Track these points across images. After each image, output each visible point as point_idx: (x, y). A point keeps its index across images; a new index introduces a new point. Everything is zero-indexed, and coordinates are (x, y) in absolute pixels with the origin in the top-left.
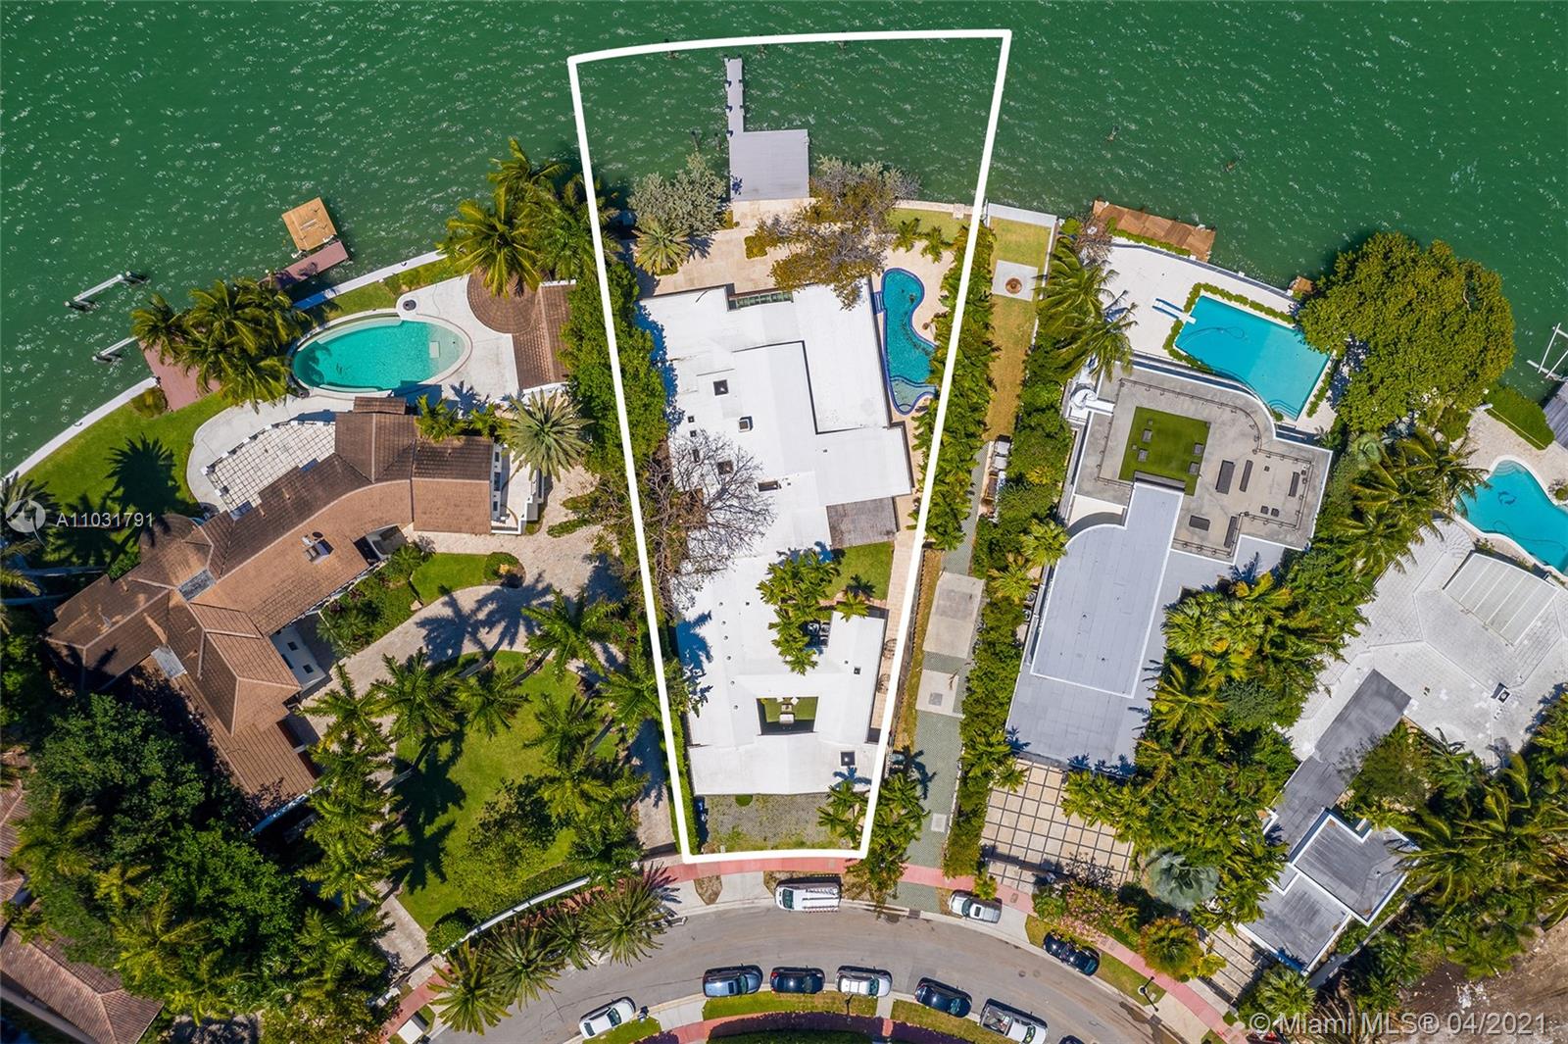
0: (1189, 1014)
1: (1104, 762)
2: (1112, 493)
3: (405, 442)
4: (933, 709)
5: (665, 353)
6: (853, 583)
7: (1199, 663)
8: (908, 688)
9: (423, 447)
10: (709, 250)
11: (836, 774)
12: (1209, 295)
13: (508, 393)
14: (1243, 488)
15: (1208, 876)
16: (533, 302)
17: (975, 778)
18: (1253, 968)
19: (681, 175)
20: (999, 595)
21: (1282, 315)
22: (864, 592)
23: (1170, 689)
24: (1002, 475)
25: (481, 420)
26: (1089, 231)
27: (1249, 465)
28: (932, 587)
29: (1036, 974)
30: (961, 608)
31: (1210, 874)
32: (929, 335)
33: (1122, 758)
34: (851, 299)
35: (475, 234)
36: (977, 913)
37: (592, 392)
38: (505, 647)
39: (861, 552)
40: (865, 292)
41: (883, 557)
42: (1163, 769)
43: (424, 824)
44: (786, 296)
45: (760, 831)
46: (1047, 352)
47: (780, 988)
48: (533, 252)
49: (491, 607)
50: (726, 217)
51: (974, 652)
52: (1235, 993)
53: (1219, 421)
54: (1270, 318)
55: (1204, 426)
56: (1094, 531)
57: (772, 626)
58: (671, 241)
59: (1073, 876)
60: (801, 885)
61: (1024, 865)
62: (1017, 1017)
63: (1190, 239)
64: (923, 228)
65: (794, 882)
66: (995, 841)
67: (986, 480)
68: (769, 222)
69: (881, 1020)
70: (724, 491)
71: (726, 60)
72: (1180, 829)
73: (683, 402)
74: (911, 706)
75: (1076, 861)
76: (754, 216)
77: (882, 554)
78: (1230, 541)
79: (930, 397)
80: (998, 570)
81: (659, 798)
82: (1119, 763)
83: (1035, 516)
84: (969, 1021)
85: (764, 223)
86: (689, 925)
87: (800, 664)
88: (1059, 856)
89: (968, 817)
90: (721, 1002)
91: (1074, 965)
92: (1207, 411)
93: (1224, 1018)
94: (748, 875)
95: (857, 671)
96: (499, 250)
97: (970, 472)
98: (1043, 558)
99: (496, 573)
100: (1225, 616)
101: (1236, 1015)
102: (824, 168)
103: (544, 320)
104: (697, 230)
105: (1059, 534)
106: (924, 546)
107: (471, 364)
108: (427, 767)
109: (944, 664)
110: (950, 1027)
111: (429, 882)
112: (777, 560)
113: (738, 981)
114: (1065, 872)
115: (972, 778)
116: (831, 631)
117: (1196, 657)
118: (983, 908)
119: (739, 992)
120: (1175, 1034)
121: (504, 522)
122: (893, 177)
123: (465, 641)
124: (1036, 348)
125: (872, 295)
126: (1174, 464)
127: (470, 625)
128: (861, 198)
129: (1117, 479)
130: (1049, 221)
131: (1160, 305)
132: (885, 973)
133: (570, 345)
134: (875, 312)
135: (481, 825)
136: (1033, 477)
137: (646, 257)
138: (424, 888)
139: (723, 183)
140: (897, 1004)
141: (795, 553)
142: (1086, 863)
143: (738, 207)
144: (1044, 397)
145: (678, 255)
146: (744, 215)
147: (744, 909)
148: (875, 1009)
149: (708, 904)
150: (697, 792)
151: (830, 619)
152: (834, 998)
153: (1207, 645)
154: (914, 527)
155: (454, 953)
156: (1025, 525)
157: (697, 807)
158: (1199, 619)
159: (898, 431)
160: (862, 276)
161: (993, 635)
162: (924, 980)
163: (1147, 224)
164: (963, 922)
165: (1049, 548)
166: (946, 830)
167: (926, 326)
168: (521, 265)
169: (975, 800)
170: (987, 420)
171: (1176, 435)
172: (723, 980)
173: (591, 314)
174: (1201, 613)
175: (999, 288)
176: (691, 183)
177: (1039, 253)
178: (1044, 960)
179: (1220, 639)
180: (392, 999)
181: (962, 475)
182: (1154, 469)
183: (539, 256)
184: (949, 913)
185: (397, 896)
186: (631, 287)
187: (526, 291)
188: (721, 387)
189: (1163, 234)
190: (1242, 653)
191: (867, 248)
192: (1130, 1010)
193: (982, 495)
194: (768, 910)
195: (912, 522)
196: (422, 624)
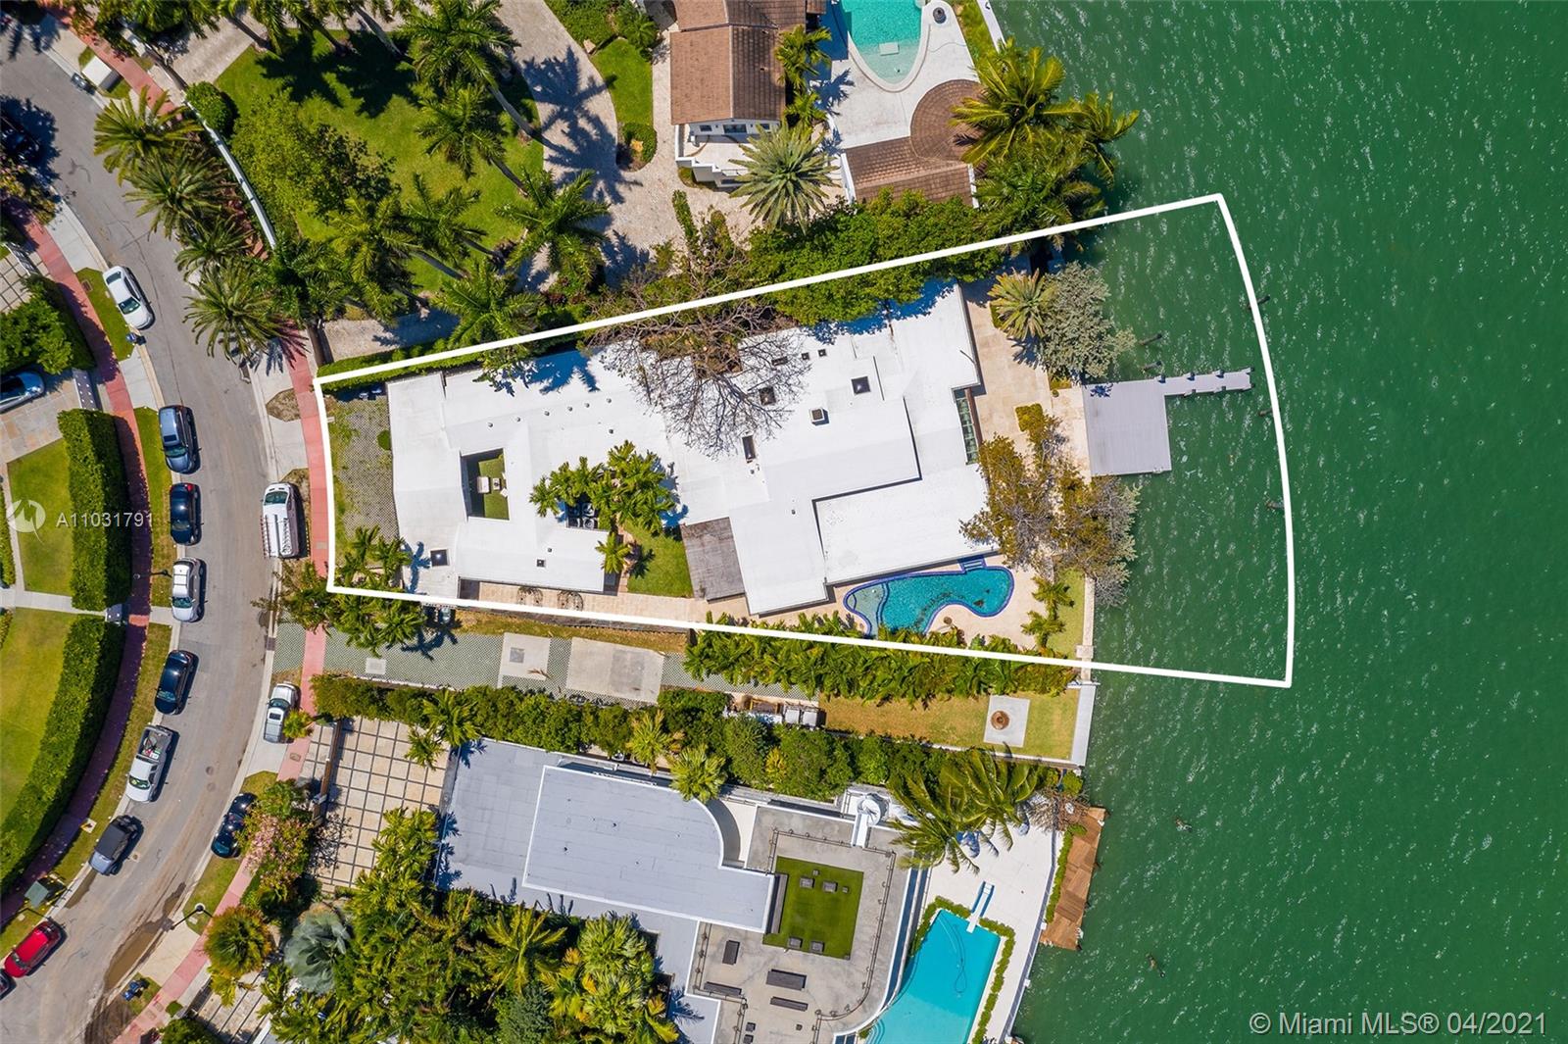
0: (177, 963)
1: (452, 853)
2: (761, 849)
3: (774, 16)
4: (506, 653)
5: (898, 318)
6: (645, 552)
7: (569, 960)
8: (527, 624)
9: (769, 37)
10: (1023, 363)
11: (421, 546)
12: (1002, 946)
13: (842, 137)
14: (776, 1001)
15: (325, 982)
16: (949, 157)
17: (420, 706)
18: (233, 1033)
19: (1107, 324)
20: (635, 724)
21: (982, 1031)
22: (635, 567)
23: (535, 929)
24: (777, 719)
25: (805, 104)
26: (1068, 805)
27: (803, 1007)
28: (646, 644)
29: (211, 787)
30: (625, 680)
31: (326, 984)
32: (937, 625)
33: (458, 874)
34: (973, 532)
35: (1023, 79)
36: (273, 716)
37: (841, 231)
38: (547, 152)
39: (681, 560)
40: (983, 548)
41: (677, 586)
42: (438, 925)
43: (338, 72)
44: (974, 456)
45: (353, 461)
46: (922, 763)
47: (177, 493)
48: (1006, 151)
49: (593, 132)
50: (1064, 381)
51: (574, 696)
52: (203, 1013)
53: (852, 970)
54: (978, 1018)
55: (845, 953)
56: (715, 831)
57: (583, 461)
58: (1029, 315)
59: (325, 823)
60: (293, 512)
61: (333, 767)
62: (159, 768)
63: (1065, 921)
64: (1063, 612)
65: (298, 504)
66: (359, 732)
67: (773, 700)
68: (1058, 431)
69: (147, 612)
70: (742, 397)
71: (1249, 370)
72: (374, 948)
73: (844, 341)
74: (508, 627)
75: (342, 825)
76: (1066, 413)
77: (680, 585)
78: (713, 988)
79: (866, 631)
80: (664, 722)
81: (385, 342)
82: (452, 871)
83: (729, 761)
84: (153, 713)
85: (1058, 425)
86: (241, 386)
87: (542, 496)
88: (346, 806)
89: (378, 699)
90: (155, 427)
91: (223, 830)
92: (863, 954)
93: (175, 1002)
94: (302, 451)
95: (541, 563)
96: (1007, 110)
97: (778, 680)
98: (678, 775)
99: (630, 136)
100: (624, 988)
101: (176, 1017)
102: (1127, 493)
103: (929, 172)
104: (1045, 347)
105: (709, 790)
106: (692, 631)
107: (875, 93)
108: (404, 71)
109: (559, 662)
110: (144, 691)
111: (271, 81)
112: (664, 463)
113: (179, 446)
114: (328, 814)
115: (421, 704)
116: (589, 531)
117: (576, 956)
118: (279, 722)
119: (167, 448)
120: (153, 947)
121: (689, 141)
122: (1121, 573)
123: (551, 106)
124: (927, 750)
125: (981, 556)
126: (799, 920)
127: (570, 111)
128: (1092, 537)
129: (778, 854)
130: (1078, 757)
131: (987, 891)
132: (200, 614)
133: (899, 203)
134: (961, 561)
135: (341, 138)
136: (774, 756)
137: (1009, 287)
138: (264, 76)
139: (1101, 374)
140: (166, 630)
141: (673, 484)
142: (341, 837)
143: (1076, 395)
144: (869, 764)
145: (1013, 325)
146: (1067, 402)
147: (264, 448)
148: (160, 604)
149: (267, 406)
150: (391, 386)
151: (602, 528)
152: (168, 557)
153: (590, 968)
154: (709, 621)
155: (189, 115)
156: (719, 749)
157: (374, 388)
158: (620, 956)
159: (822, 595)
160: (1002, 544)
161: (589, 719)
162: (195, 660)
163: (1080, 871)
164: (264, 699)
165: (691, 780)
166: (367, 675)
167: (948, 621)
168: (991, 138)
169: (397, 708)
170: (841, 698)
171: (833, 921)
172: (179, 429)
173: (936, 225)
174: (628, 959)
175: (997, 703)
176: (1100, 337)
177: (1040, 747)
178: (228, 795)
179: (597, 983)
180: (132, 46)
181: (772, 672)
182: (791, 897)
183: (1001, 159)
184: (273, 685)
185: (252, 46)
186: (973, 272)
187: (962, 148)
188: (861, 385)
189: (1070, 889)
190: (582, 1009)
191: (1036, 547)
192: (177, 895)
193: (755, 696)
194: (265, 476)
195: (716, 617)
196: (570, 54)
